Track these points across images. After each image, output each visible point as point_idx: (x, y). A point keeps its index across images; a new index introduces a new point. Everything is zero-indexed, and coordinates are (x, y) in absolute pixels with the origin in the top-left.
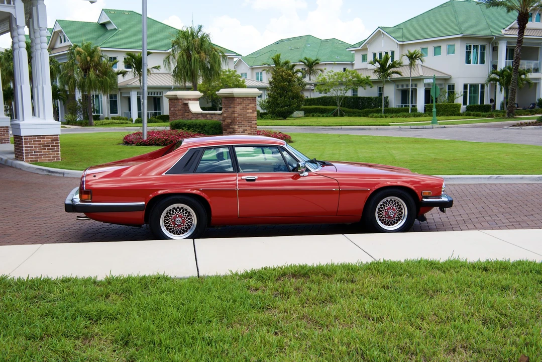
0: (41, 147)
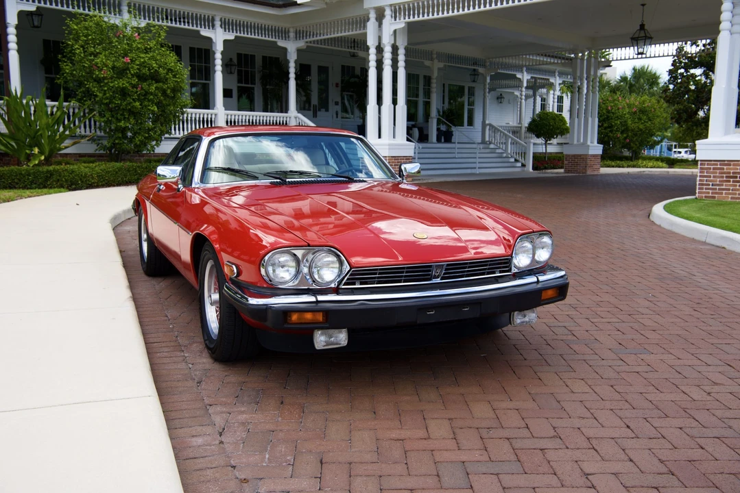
0: (722, 177)
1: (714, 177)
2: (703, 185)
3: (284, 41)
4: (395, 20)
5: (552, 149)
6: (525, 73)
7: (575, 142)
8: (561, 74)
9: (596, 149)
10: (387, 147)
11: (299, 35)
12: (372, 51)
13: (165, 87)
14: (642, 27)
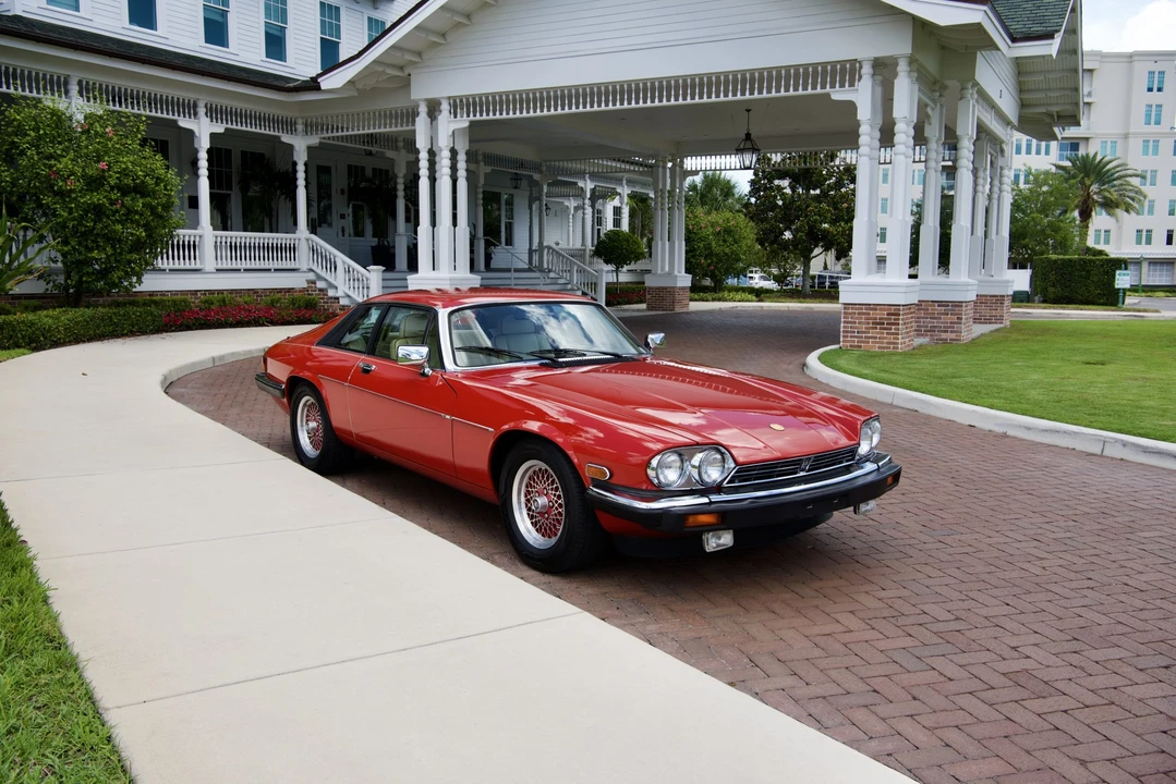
0: (869, 323)
1: (860, 323)
2: (847, 332)
3: (289, 135)
4: (455, 117)
5: (624, 277)
6: (588, 181)
7: (659, 272)
8: (630, 182)
9: (685, 280)
10: (448, 282)
11: (310, 128)
12: (424, 156)
13: (154, 203)
14: (748, 136)
